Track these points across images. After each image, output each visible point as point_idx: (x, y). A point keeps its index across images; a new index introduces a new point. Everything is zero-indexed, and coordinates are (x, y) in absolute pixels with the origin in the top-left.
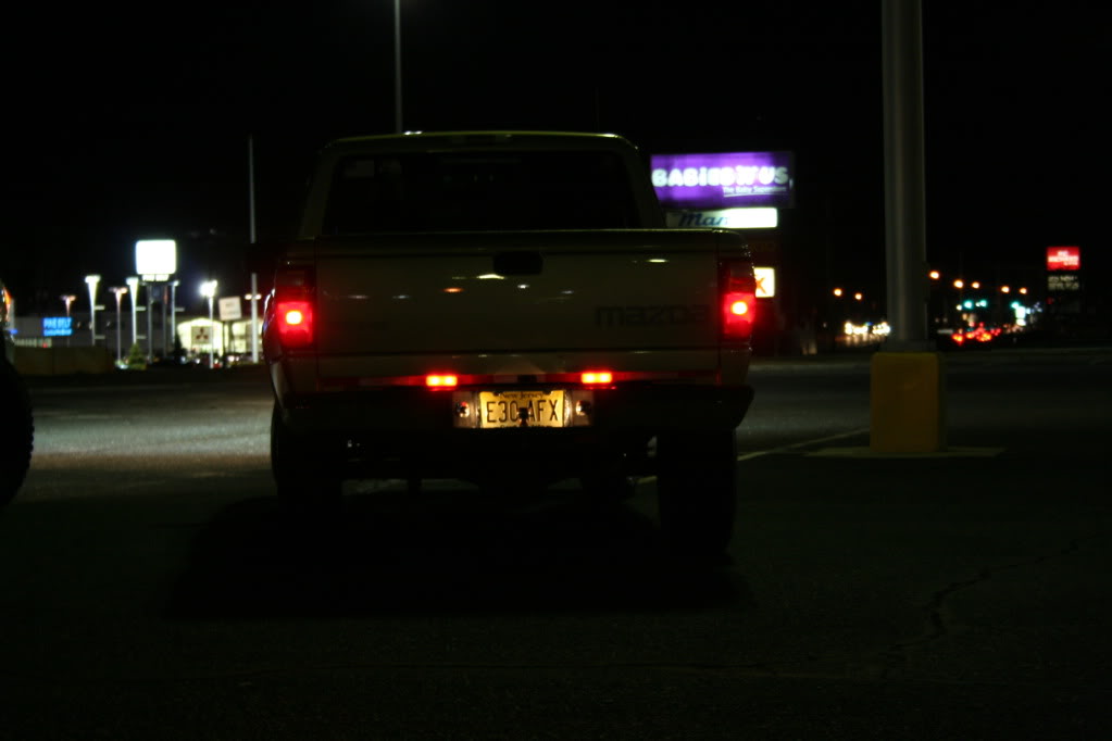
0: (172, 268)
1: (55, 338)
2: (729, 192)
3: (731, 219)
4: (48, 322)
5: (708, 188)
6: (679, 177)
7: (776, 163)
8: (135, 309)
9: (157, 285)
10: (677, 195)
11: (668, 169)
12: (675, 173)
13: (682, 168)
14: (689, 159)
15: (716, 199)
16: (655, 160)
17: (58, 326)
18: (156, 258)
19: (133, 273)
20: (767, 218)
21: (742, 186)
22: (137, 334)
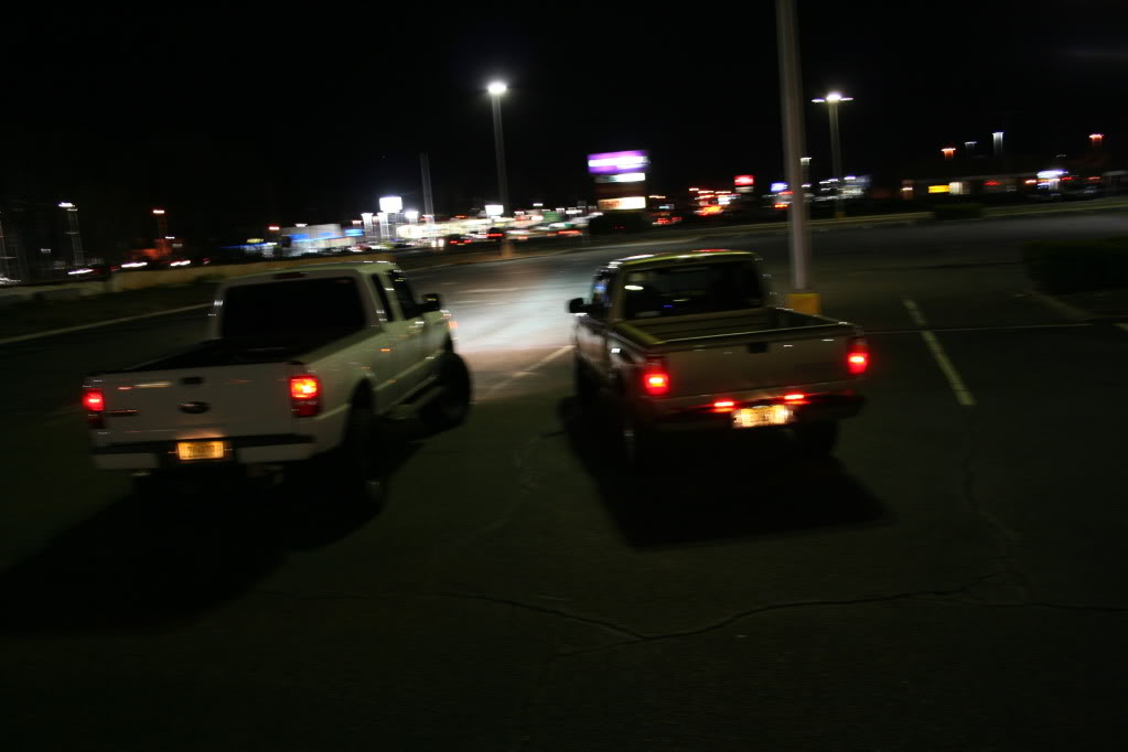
0: (401, 208)
2: (622, 168)
3: (619, 179)
6: (598, 163)
7: (643, 155)
8: (382, 225)
9: (395, 214)
10: (600, 170)
11: (596, 160)
12: (599, 160)
15: (616, 172)
16: (590, 156)
19: (382, 211)
20: (641, 177)
21: (627, 165)
22: (385, 234)
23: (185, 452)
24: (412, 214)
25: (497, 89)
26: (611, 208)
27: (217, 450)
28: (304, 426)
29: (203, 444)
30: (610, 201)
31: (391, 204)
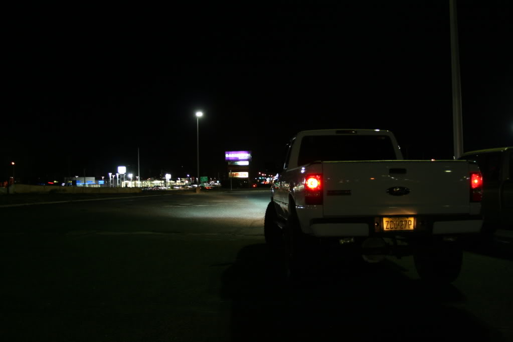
0: (125, 172)
1: (101, 185)
2: (240, 158)
3: (240, 163)
4: (100, 181)
5: (236, 158)
6: (230, 156)
7: (248, 153)
8: (118, 179)
9: (123, 175)
10: (230, 159)
11: (229, 154)
12: (230, 154)
13: (231, 154)
14: (233, 152)
15: (237, 160)
16: (226, 152)
17: (102, 182)
18: (122, 170)
19: (117, 172)
20: (247, 163)
21: (242, 157)
22: (118, 184)
24: (131, 176)
26: (235, 176)
30: (234, 173)
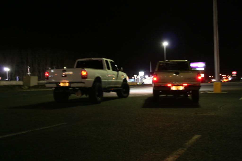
1: (132, 81)
7: (204, 63)
8: (140, 78)
9: (142, 76)
10: (193, 67)
15: (197, 67)
16: (190, 63)
19: (139, 75)
20: (203, 69)
21: (200, 66)
22: (140, 81)
23: (62, 84)
24: (147, 76)
25: (165, 44)
27: (67, 84)
28: (83, 80)
29: (65, 83)
31: (142, 73)
